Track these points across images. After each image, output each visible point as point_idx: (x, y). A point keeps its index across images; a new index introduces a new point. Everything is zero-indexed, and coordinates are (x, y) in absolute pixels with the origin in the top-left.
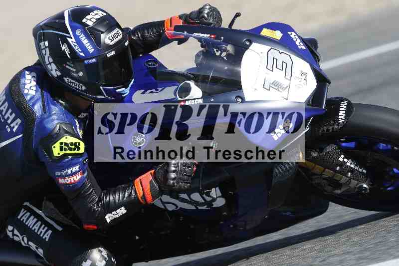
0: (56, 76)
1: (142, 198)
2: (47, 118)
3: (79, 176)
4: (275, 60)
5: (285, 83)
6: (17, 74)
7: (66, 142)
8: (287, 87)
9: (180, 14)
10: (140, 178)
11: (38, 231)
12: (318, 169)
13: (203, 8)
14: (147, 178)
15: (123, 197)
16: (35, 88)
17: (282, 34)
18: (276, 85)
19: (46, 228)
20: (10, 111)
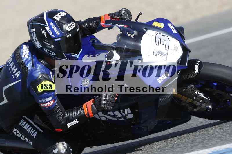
0: (39, 48)
1: (87, 114)
2: (35, 71)
3: (52, 102)
4: (160, 39)
5: (165, 52)
6: (19, 47)
7: (45, 84)
8: (166, 54)
9: (109, 13)
10: (86, 103)
11: (30, 132)
12: (184, 98)
13: (121, 10)
14: (90, 103)
15: (77, 114)
16: (28, 55)
17: (164, 25)
18: (160, 53)
19: (34, 131)
20: (15, 66)
